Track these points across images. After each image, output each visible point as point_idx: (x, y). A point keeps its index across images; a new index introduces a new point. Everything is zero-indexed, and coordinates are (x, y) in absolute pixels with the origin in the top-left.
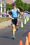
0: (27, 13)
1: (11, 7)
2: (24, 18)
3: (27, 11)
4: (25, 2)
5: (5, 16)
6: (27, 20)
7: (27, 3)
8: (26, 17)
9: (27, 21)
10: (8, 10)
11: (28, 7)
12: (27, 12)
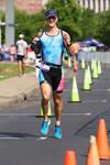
0: (94, 48)
1: (33, 23)
2: (83, 66)
3: (94, 41)
4: (87, 6)
5: (9, 59)
6: (92, 72)
7: (94, 11)
8: (89, 63)
9: (92, 78)
10: (21, 36)
11: (97, 23)
12: (93, 45)
